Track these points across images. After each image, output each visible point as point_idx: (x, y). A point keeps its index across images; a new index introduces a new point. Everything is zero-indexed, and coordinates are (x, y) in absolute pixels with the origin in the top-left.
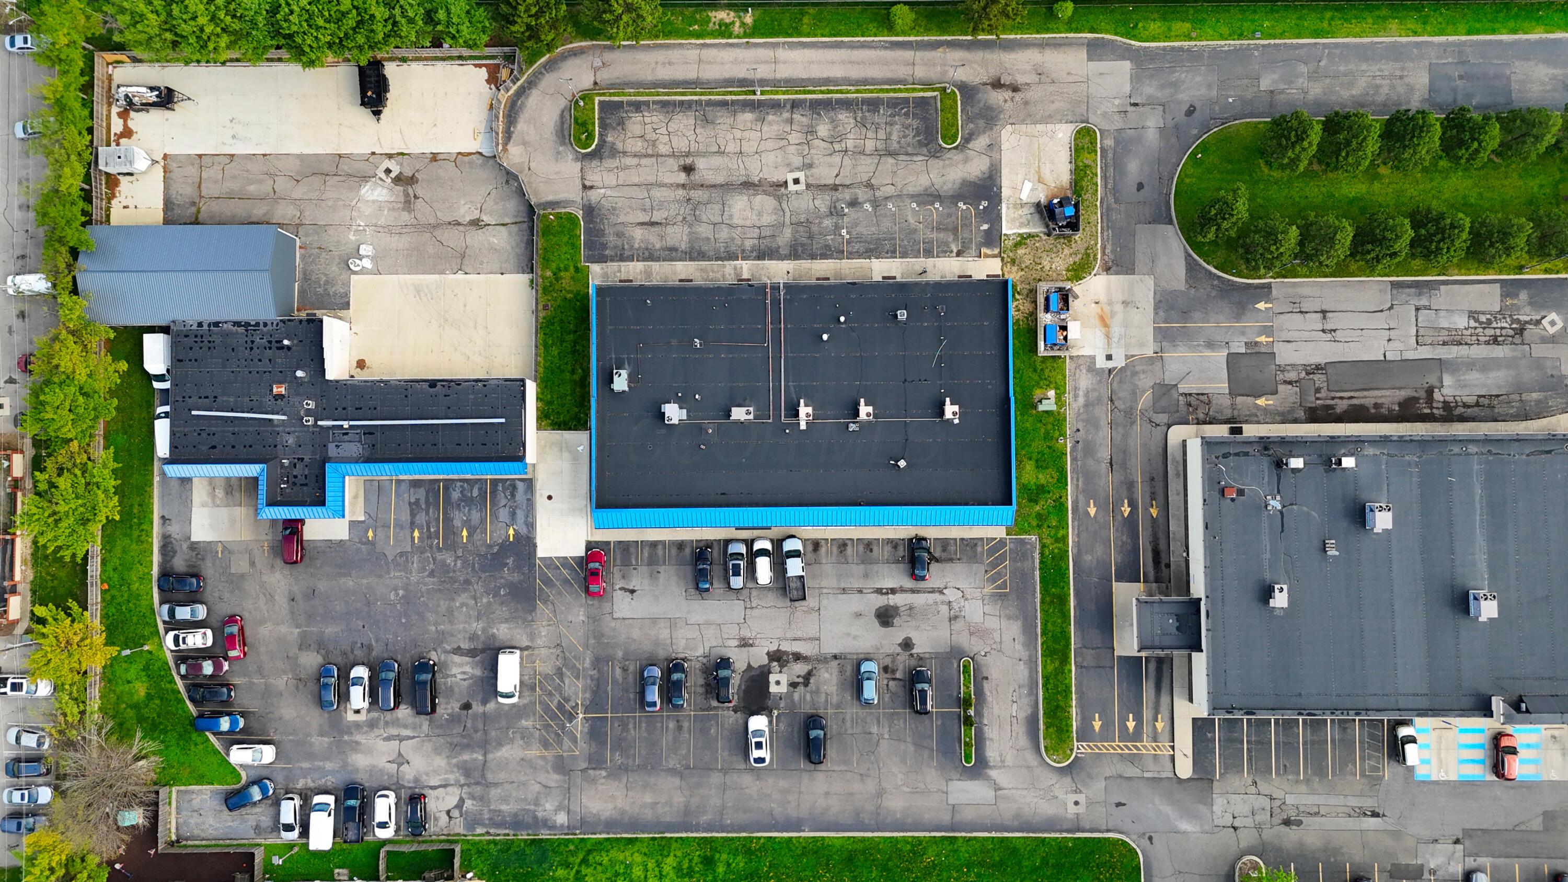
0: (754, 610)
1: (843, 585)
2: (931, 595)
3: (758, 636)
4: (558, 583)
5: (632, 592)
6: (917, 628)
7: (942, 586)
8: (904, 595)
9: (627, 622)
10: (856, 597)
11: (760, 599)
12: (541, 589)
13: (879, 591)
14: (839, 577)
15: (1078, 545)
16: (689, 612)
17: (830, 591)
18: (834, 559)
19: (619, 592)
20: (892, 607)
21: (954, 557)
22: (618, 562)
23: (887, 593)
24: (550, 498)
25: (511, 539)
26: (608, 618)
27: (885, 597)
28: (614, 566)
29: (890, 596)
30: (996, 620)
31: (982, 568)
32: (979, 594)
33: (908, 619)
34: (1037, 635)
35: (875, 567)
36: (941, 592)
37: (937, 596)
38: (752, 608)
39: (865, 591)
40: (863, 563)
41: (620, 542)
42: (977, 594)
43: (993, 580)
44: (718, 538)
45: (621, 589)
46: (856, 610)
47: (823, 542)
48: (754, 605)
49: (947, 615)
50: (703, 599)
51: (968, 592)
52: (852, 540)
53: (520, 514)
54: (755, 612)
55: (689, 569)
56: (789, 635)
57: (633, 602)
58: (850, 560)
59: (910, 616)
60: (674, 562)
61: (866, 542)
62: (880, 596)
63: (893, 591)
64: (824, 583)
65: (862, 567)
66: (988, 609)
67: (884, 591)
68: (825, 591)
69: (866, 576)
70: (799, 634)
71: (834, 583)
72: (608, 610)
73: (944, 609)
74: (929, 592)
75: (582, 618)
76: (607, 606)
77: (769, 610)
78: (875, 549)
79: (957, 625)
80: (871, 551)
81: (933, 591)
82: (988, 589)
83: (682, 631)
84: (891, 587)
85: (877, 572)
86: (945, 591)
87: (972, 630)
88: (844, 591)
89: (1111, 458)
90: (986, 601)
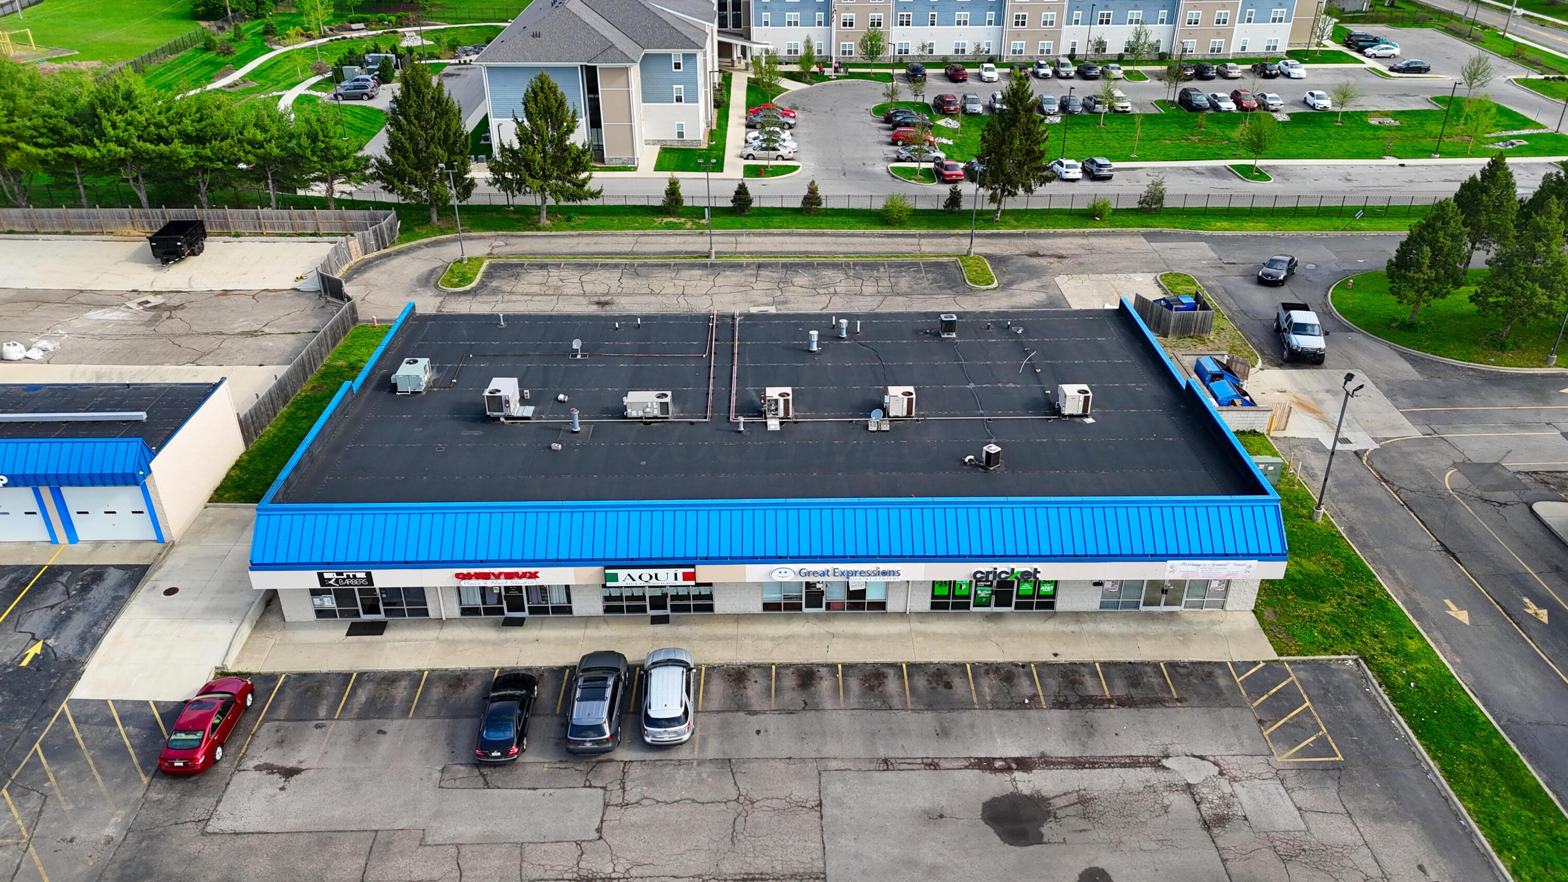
0: (631, 810)
1: (882, 753)
2: (1131, 771)
3: (634, 872)
4: (87, 755)
5: (289, 773)
6: (1116, 846)
7: (1155, 752)
8: (1058, 773)
9: (240, 841)
10: (923, 778)
11: (650, 784)
12: (35, 764)
13: (986, 764)
14: (872, 736)
15: (1464, 667)
16: (437, 816)
17: (849, 765)
18: (853, 701)
19: (256, 775)
20: (1029, 798)
21: (1166, 696)
22: (282, 713)
23: (1009, 769)
24: (171, 592)
25: (25, 663)
26: (191, 830)
27: (1006, 777)
28: (265, 720)
29: (1018, 775)
30: (1341, 822)
31: (1248, 719)
32: (1263, 768)
33: (1083, 824)
34: (1485, 855)
35: (965, 717)
36: (1156, 764)
37: (1147, 774)
38: (625, 805)
39: (943, 764)
40: (930, 707)
41: (303, 676)
42: (1258, 765)
43: (1288, 737)
44: (560, 662)
45: (258, 768)
46: (926, 805)
47: (823, 671)
48: (631, 797)
49: (1193, 814)
50: (487, 785)
51: (1232, 764)
52: (896, 666)
53: (79, 622)
54: (634, 815)
55: (466, 726)
56: (729, 868)
57: (282, 796)
58: (896, 702)
59: (1085, 816)
60: (430, 711)
61: (932, 670)
62: (988, 775)
63: (1024, 764)
64: (831, 749)
65: (929, 716)
66: (1304, 797)
67: (998, 764)
68: (833, 764)
69: (943, 733)
70: (761, 864)
71: (859, 749)
72: (201, 813)
73: (1180, 801)
74: (1124, 766)
75: (110, 831)
76: (199, 804)
77: (675, 809)
78: (957, 682)
79: (1230, 838)
80: (948, 686)
81: (1134, 763)
82: (1284, 757)
83: (402, 862)
84: (1016, 754)
85: (972, 727)
86: (1165, 762)
87: (1281, 848)
88: (887, 764)
89: (1442, 544)
90: (1290, 783)
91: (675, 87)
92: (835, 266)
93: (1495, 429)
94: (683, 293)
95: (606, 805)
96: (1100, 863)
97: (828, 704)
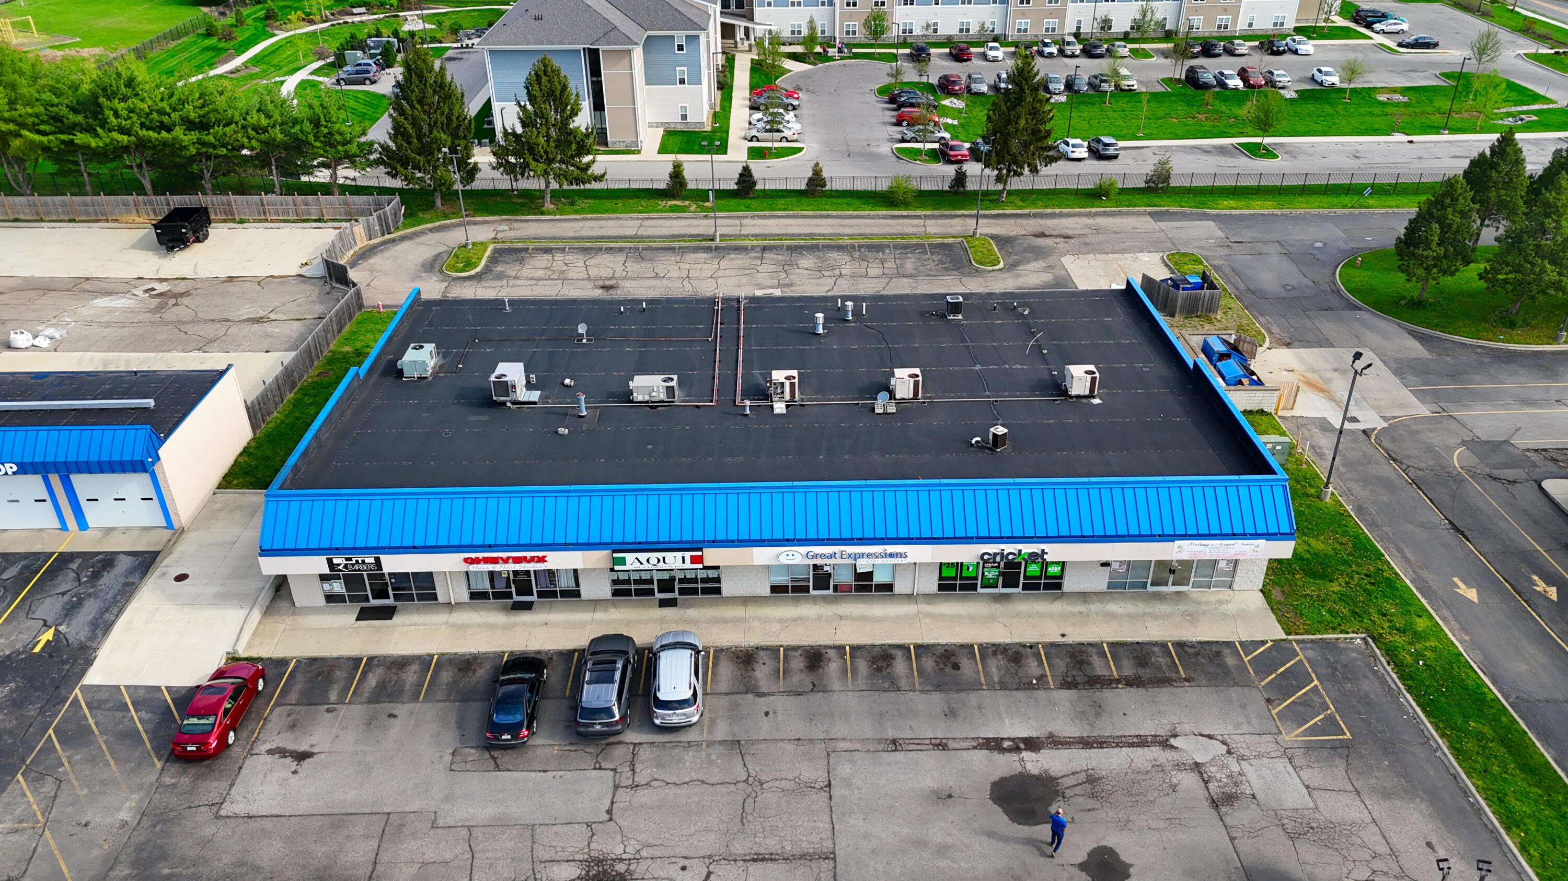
0: (641, 792)
1: (891, 734)
2: (1140, 751)
3: (644, 853)
4: (101, 740)
5: (301, 757)
6: (1124, 825)
7: (1162, 732)
8: (1065, 753)
9: (253, 824)
10: (931, 759)
11: (660, 766)
12: (49, 749)
13: (994, 745)
14: (880, 717)
15: (1473, 645)
16: (448, 798)
17: (857, 746)
18: (861, 682)
19: (269, 758)
20: (1038, 778)
21: (1174, 675)
22: (293, 697)
23: (1017, 749)
24: (181, 578)
25: (37, 650)
26: (205, 814)
27: (1015, 757)
28: (277, 704)
29: (1026, 755)
30: (1348, 799)
31: (1256, 698)
32: (1271, 747)
33: (1091, 803)
34: (1493, 832)
35: (973, 698)
36: (1164, 744)
37: (1155, 753)
38: (635, 786)
39: (952, 744)
40: (938, 688)
41: (313, 660)
42: (1266, 744)
43: (1296, 716)
44: (570, 646)
45: (270, 752)
46: (935, 786)
47: (832, 653)
48: (641, 778)
49: (1201, 793)
50: (498, 768)
51: (1240, 743)
52: (904, 648)
53: (90, 609)
54: (643, 797)
55: (476, 709)
56: (739, 848)
57: (294, 779)
58: (903, 683)
59: (1093, 796)
60: (440, 695)
61: (940, 651)
62: (996, 756)
63: (1032, 744)
64: (840, 729)
65: (937, 697)
66: (1313, 776)
67: (1006, 744)
68: (842, 745)
69: (951, 713)
70: (771, 844)
71: (867, 730)
72: (214, 797)
73: (1188, 780)
74: (1132, 745)
75: (124, 815)
76: (212, 788)
77: (685, 790)
78: (965, 663)
79: (1239, 816)
80: (956, 667)
81: (1141, 742)
82: (1293, 736)
83: (414, 844)
84: (1024, 734)
85: (980, 707)
86: (1173, 741)
87: (1290, 826)
88: (895, 744)
89: (1451, 522)
90: (1299, 761)
91: (678, 68)
92: (840, 248)
93: (1504, 407)
94: (688, 277)
95: (616, 787)
96: (1109, 842)
97: (836, 686)
